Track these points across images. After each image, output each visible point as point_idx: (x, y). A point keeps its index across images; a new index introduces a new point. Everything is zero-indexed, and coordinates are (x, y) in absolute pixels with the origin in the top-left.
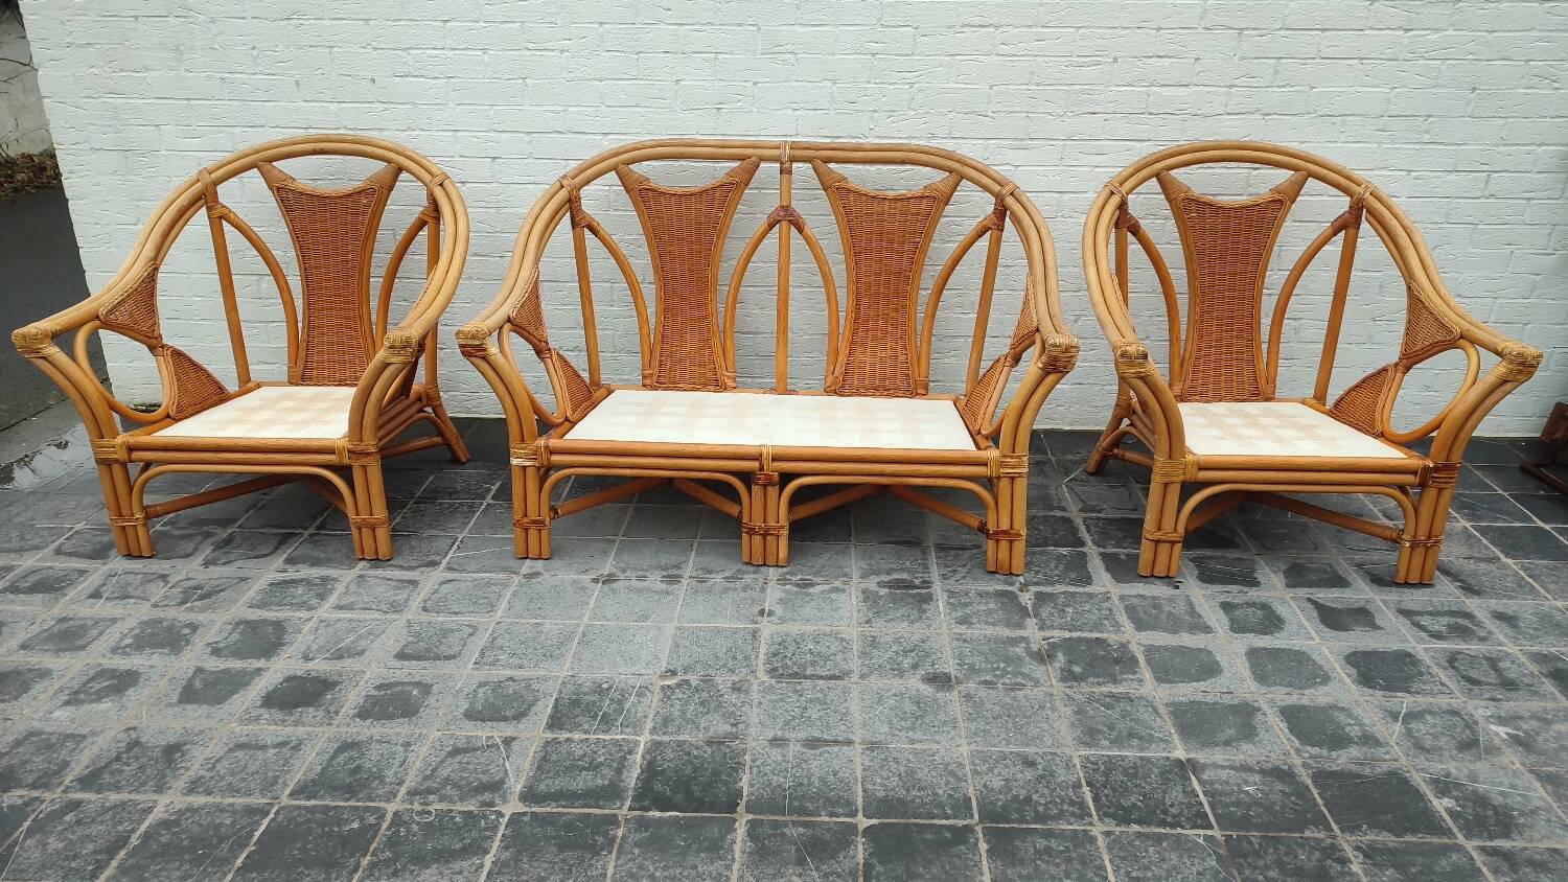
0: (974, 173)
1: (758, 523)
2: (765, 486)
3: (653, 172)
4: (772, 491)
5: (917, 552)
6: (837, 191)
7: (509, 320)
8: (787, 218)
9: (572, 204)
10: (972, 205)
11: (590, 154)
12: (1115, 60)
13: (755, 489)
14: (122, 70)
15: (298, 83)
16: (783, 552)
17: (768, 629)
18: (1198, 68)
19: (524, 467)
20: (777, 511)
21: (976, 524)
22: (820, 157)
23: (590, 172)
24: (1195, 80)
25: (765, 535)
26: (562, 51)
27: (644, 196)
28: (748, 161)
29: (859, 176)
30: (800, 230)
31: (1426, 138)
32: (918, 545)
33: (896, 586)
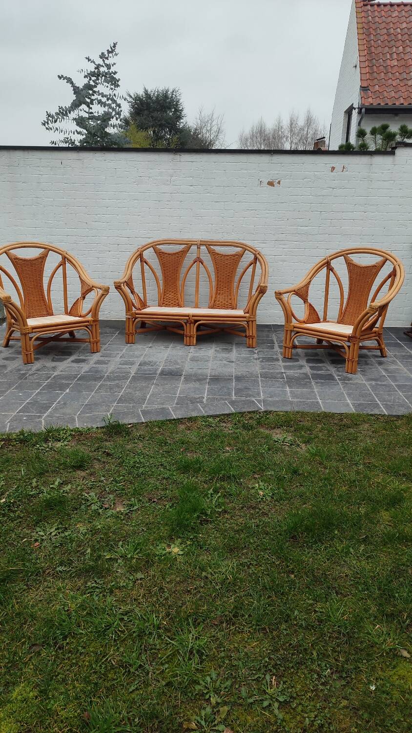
0: (249, 249)
1: (188, 333)
2: (190, 324)
3: (162, 248)
4: (192, 325)
6: (213, 253)
7: (126, 282)
8: (199, 260)
9: (141, 256)
10: (248, 257)
11: (144, 243)
12: (288, 219)
13: (188, 325)
14: (18, 219)
15: (66, 224)
16: (195, 342)
17: (190, 355)
18: (310, 222)
20: (193, 330)
21: (244, 335)
22: (208, 244)
23: (146, 247)
24: (310, 225)
25: (190, 337)
27: (160, 254)
28: (189, 245)
29: (218, 249)
30: (202, 264)
31: (373, 241)
32: (231, 343)
33: (224, 349)
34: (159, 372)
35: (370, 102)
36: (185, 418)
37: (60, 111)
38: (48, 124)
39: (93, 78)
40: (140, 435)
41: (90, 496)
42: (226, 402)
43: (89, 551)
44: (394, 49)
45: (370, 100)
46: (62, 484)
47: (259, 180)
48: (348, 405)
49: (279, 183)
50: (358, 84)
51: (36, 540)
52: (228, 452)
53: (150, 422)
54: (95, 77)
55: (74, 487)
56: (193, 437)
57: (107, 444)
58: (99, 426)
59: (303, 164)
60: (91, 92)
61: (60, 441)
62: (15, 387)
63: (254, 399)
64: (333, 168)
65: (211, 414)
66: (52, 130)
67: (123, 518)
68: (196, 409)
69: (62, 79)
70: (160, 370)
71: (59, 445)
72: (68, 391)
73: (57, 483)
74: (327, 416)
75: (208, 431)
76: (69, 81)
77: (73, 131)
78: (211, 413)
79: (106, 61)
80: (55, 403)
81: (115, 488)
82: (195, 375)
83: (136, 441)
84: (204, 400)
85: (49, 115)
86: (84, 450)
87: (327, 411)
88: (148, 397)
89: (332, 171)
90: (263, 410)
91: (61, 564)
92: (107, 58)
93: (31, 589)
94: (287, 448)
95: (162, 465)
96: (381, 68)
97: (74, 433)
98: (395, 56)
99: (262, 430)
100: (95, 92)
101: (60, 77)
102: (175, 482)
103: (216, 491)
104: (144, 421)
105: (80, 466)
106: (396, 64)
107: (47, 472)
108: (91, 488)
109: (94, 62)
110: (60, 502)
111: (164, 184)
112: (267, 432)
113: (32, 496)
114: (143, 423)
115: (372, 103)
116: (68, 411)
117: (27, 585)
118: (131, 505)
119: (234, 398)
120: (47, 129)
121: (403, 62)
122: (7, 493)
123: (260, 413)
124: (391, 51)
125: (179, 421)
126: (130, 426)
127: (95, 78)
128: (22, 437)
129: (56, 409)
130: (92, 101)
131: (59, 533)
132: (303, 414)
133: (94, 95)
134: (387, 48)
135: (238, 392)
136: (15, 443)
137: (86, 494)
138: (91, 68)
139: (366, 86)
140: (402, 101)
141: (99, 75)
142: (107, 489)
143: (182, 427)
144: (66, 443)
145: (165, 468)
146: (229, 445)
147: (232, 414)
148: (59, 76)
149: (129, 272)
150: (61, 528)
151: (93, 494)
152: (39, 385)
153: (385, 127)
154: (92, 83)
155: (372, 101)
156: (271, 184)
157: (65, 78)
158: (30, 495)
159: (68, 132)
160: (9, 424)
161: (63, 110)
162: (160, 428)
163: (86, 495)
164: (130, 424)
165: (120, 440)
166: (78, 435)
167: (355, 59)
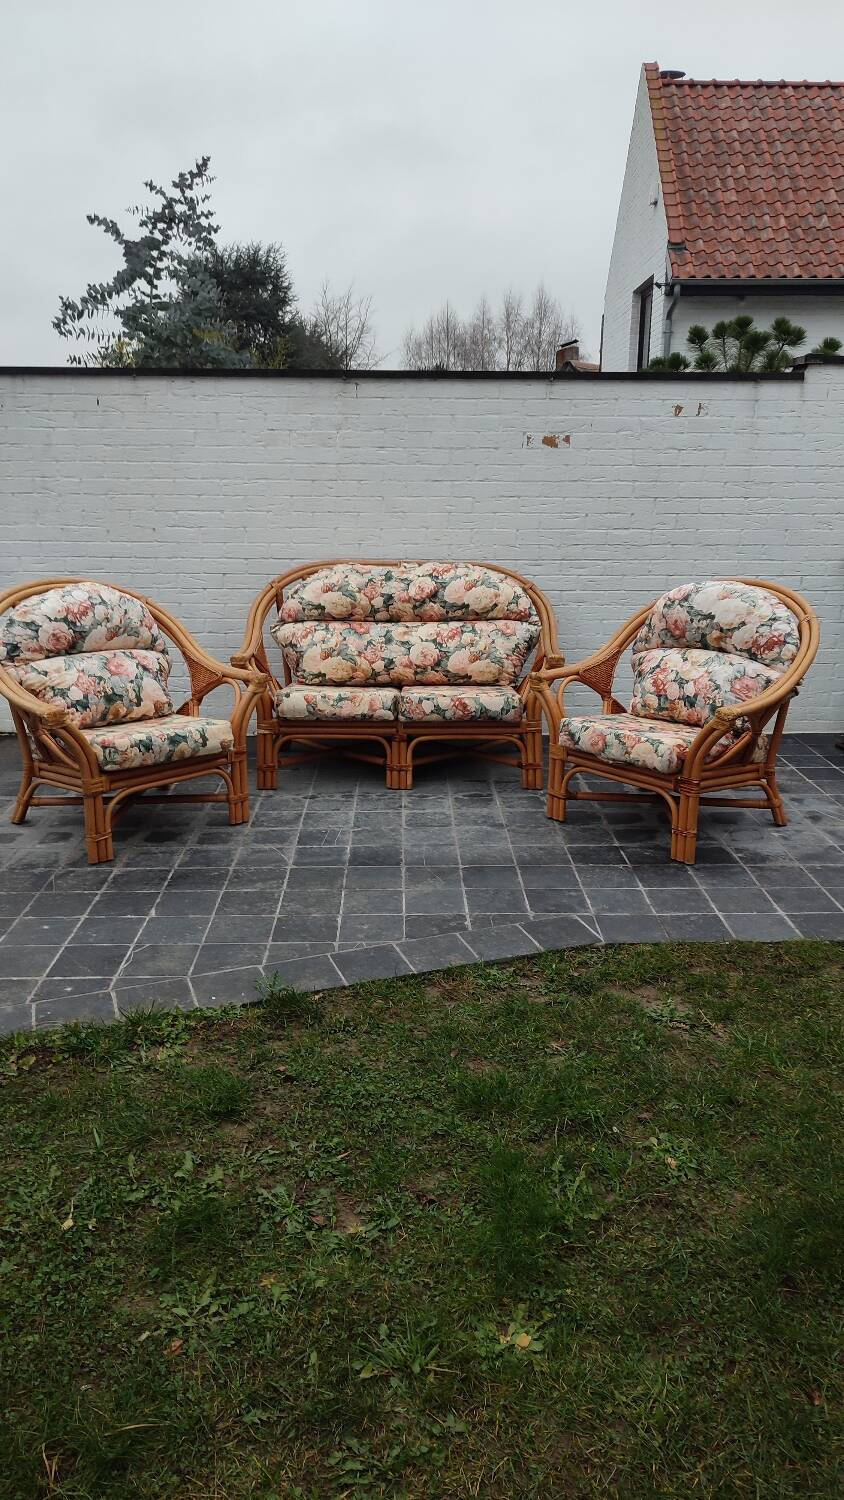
1: (395, 764)
2: (399, 743)
4: (403, 746)
5: (485, 784)
7: (253, 656)
11: (285, 571)
12: (587, 515)
13: (394, 744)
15: (108, 531)
16: (409, 781)
18: (633, 519)
19: (265, 735)
20: (402, 757)
21: (515, 762)
23: (287, 579)
24: (632, 526)
25: (399, 771)
26: (268, 512)
31: (764, 557)
32: (485, 781)
33: (475, 796)
34: (347, 857)
35: (689, 273)
36: (438, 971)
37: (90, 295)
38: (65, 323)
39: (161, 226)
40: (346, 1021)
41: (274, 1195)
42: (517, 925)
43: (314, 1357)
44: (729, 170)
45: (689, 268)
46: (200, 1165)
47: (524, 433)
48: (781, 921)
49: (567, 439)
50: (662, 236)
51: (172, 1333)
52: (559, 1057)
53: (362, 985)
54: (165, 222)
55: (231, 1172)
56: (464, 1016)
57: (276, 1045)
58: (247, 1001)
59: (616, 399)
60: (155, 253)
61: (162, 1044)
62: (27, 909)
63: (575, 916)
64: (679, 409)
65: (492, 958)
66: (71, 334)
67: (369, 1253)
68: (454, 947)
69: (97, 223)
70: (348, 851)
71: (162, 1054)
72: (153, 912)
73: (188, 1165)
74: (744, 952)
75: (496, 1001)
76: (113, 229)
77: (116, 334)
78: (493, 956)
79: (189, 193)
80: (132, 946)
81: (329, 1168)
82: (430, 861)
83: (341, 1035)
84: (468, 923)
85: (67, 306)
86: (227, 1065)
87: (744, 937)
88: (339, 920)
89: (676, 415)
90: (604, 943)
91: (253, 1401)
92: (190, 187)
93: (190, 1481)
94: (686, 1037)
95: (418, 1098)
96: (707, 206)
97: (193, 1024)
98: (731, 183)
99: (615, 992)
100: (163, 254)
101: (91, 220)
102: (464, 1143)
103: (570, 1166)
104: (347, 984)
105: (228, 1112)
106: (734, 198)
107: (156, 1133)
108: (272, 1173)
109: (163, 194)
110: (209, 1219)
111: (324, 445)
112: (626, 996)
113: (136, 1205)
114: (344, 988)
115: (693, 273)
116: (164, 963)
117: (178, 1472)
118: (380, 1215)
119: (531, 914)
120: (61, 333)
121: (748, 196)
122: (73, 1201)
123: (597, 948)
124: (723, 174)
125: (424, 979)
126: (317, 997)
127: (165, 226)
128: (74, 1040)
129: (136, 962)
130: (158, 272)
131: (225, 1307)
132: (695, 949)
133: (161, 260)
134: (714, 168)
135: (536, 898)
136: (60, 1058)
137: (263, 1191)
138: (157, 204)
139: (680, 241)
140: (752, 271)
141: (172, 220)
142: (311, 1174)
143: (433, 993)
144: (178, 1049)
145: (428, 1104)
146: (556, 1035)
147: (540, 955)
148: (89, 218)
149: (256, 633)
150: (227, 1292)
151: (280, 1190)
152: (84, 901)
153: (744, 323)
154: (158, 236)
155: (691, 271)
156: (550, 442)
157: (103, 222)
158: (130, 1202)
159: (106, 338)
160: (34, 1006)
161: (96, 291)
162: (386, 998)
163: (265, 1193)
164: (317, 992)
165: (301, 1036)
166: (207, 1029)
167: (654, 186)
